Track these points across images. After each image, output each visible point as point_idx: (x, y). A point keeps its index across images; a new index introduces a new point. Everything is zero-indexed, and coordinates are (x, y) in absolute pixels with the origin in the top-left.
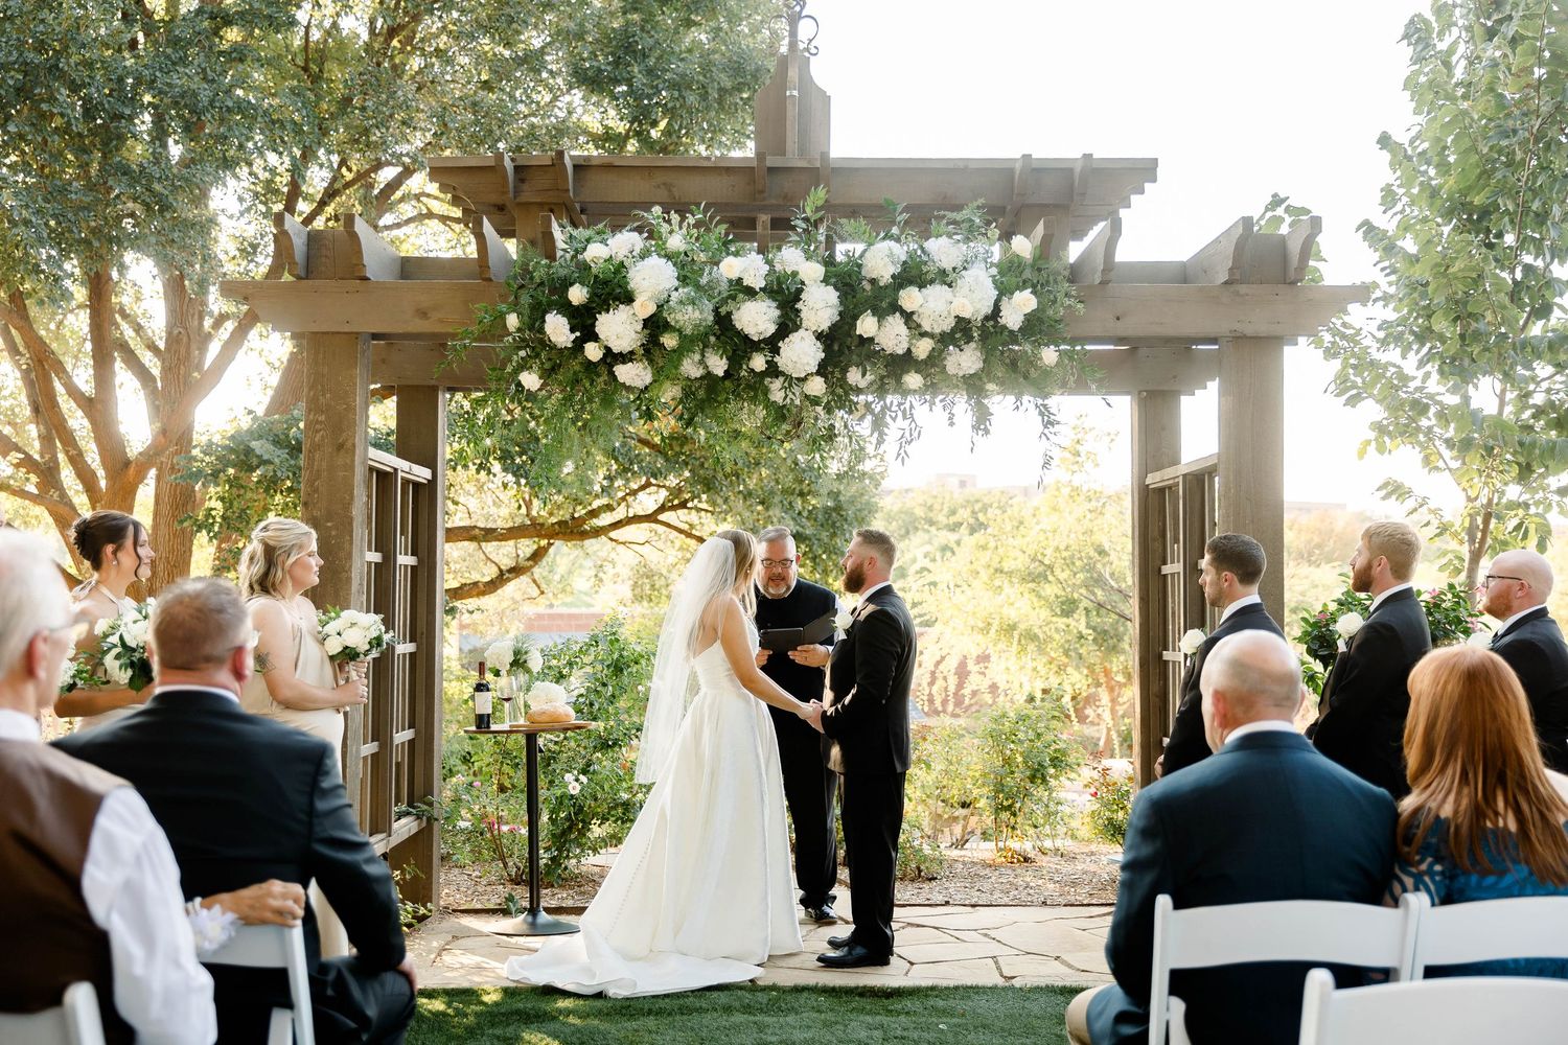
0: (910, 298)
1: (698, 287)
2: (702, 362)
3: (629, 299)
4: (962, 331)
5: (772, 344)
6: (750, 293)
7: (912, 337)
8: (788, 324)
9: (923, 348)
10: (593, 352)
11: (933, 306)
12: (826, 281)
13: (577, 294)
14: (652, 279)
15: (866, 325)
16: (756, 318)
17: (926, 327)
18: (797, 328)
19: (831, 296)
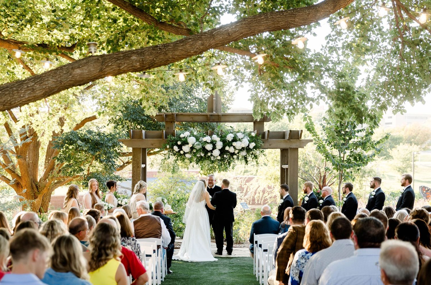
0: (234, 144)
1: (199, 142)
2: (200, 154)
3: (188, 144)
4: (243, 149)
5: (211, 151)
6: (208, 143)
7: (235, 150)
8: (214, 148)
9: (236, 152)
10: (182, 152)
11: (238, 145)
12: (220, 141)
13: (179, 143)
14: (192, 140)
15: (227, 148)
16: (209, 147)
17: (237, 148)
18: (216, 148)
19: (221, 143)
